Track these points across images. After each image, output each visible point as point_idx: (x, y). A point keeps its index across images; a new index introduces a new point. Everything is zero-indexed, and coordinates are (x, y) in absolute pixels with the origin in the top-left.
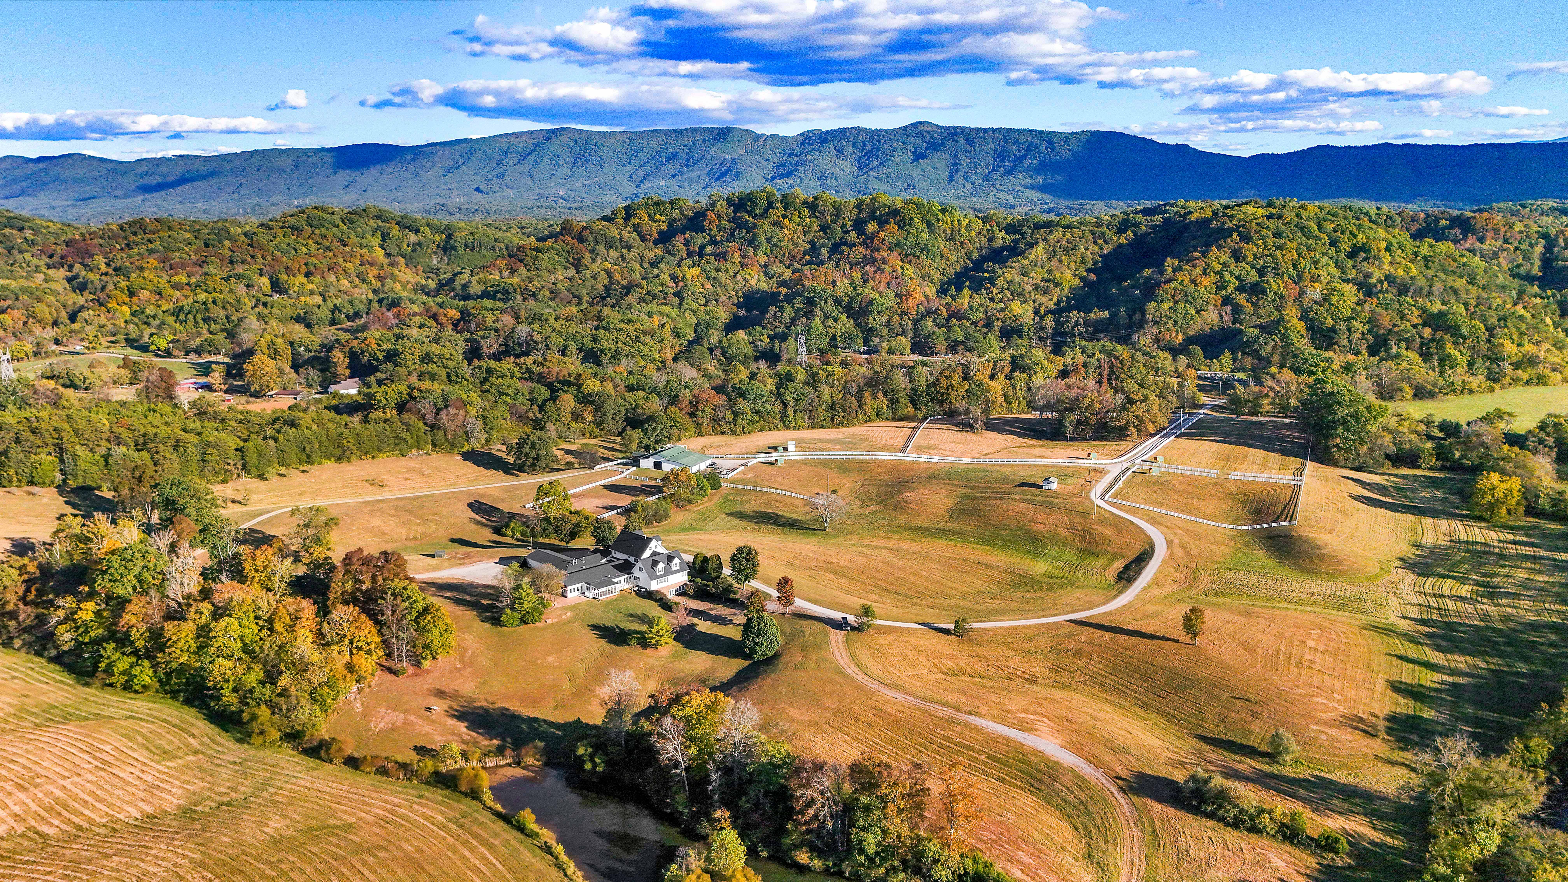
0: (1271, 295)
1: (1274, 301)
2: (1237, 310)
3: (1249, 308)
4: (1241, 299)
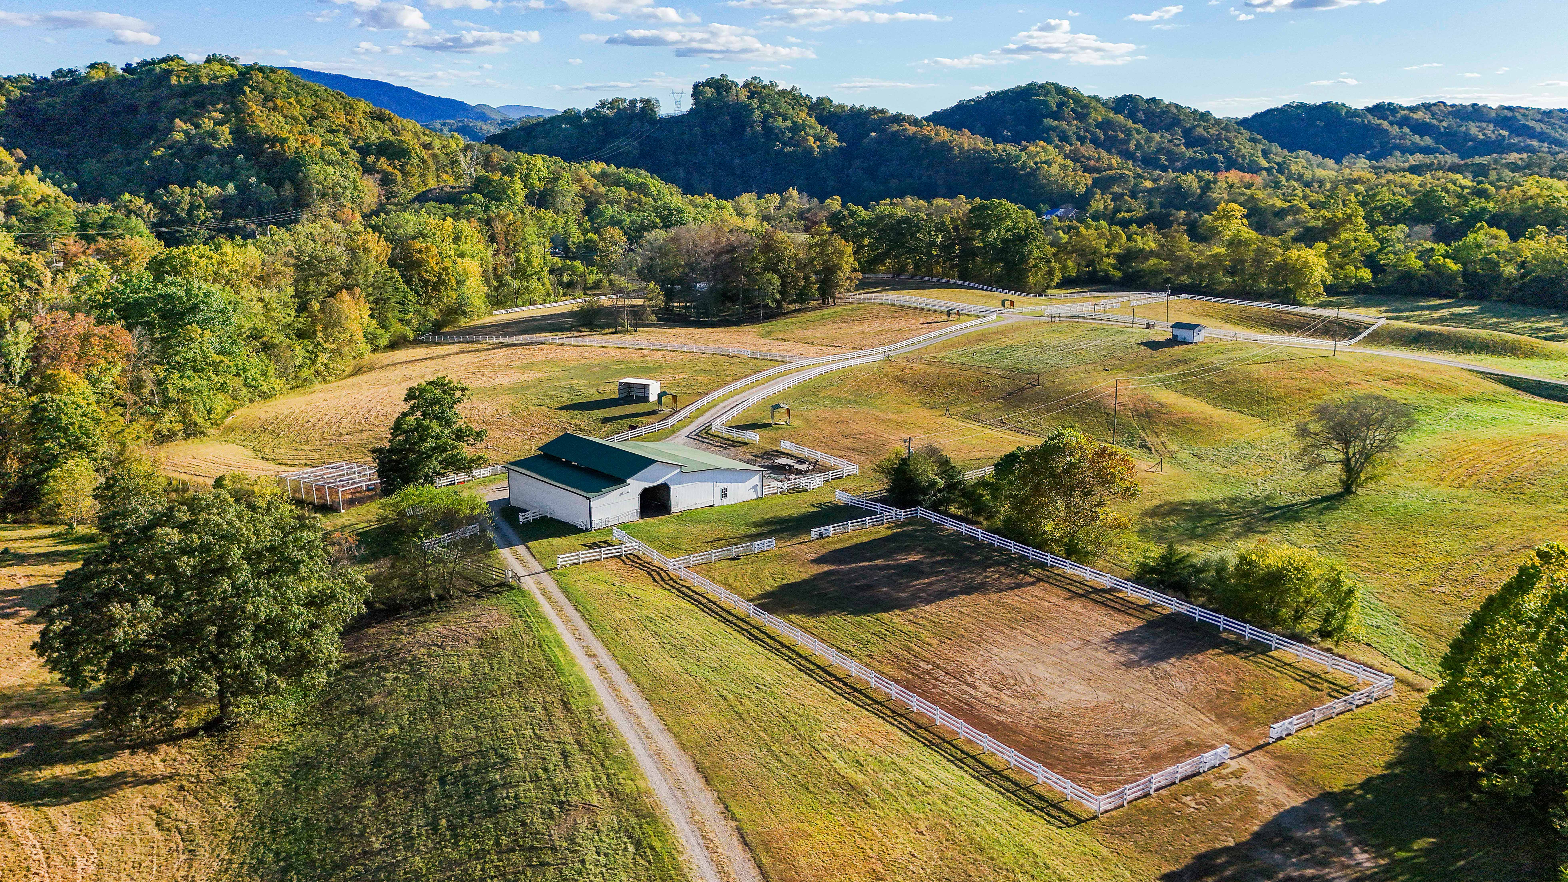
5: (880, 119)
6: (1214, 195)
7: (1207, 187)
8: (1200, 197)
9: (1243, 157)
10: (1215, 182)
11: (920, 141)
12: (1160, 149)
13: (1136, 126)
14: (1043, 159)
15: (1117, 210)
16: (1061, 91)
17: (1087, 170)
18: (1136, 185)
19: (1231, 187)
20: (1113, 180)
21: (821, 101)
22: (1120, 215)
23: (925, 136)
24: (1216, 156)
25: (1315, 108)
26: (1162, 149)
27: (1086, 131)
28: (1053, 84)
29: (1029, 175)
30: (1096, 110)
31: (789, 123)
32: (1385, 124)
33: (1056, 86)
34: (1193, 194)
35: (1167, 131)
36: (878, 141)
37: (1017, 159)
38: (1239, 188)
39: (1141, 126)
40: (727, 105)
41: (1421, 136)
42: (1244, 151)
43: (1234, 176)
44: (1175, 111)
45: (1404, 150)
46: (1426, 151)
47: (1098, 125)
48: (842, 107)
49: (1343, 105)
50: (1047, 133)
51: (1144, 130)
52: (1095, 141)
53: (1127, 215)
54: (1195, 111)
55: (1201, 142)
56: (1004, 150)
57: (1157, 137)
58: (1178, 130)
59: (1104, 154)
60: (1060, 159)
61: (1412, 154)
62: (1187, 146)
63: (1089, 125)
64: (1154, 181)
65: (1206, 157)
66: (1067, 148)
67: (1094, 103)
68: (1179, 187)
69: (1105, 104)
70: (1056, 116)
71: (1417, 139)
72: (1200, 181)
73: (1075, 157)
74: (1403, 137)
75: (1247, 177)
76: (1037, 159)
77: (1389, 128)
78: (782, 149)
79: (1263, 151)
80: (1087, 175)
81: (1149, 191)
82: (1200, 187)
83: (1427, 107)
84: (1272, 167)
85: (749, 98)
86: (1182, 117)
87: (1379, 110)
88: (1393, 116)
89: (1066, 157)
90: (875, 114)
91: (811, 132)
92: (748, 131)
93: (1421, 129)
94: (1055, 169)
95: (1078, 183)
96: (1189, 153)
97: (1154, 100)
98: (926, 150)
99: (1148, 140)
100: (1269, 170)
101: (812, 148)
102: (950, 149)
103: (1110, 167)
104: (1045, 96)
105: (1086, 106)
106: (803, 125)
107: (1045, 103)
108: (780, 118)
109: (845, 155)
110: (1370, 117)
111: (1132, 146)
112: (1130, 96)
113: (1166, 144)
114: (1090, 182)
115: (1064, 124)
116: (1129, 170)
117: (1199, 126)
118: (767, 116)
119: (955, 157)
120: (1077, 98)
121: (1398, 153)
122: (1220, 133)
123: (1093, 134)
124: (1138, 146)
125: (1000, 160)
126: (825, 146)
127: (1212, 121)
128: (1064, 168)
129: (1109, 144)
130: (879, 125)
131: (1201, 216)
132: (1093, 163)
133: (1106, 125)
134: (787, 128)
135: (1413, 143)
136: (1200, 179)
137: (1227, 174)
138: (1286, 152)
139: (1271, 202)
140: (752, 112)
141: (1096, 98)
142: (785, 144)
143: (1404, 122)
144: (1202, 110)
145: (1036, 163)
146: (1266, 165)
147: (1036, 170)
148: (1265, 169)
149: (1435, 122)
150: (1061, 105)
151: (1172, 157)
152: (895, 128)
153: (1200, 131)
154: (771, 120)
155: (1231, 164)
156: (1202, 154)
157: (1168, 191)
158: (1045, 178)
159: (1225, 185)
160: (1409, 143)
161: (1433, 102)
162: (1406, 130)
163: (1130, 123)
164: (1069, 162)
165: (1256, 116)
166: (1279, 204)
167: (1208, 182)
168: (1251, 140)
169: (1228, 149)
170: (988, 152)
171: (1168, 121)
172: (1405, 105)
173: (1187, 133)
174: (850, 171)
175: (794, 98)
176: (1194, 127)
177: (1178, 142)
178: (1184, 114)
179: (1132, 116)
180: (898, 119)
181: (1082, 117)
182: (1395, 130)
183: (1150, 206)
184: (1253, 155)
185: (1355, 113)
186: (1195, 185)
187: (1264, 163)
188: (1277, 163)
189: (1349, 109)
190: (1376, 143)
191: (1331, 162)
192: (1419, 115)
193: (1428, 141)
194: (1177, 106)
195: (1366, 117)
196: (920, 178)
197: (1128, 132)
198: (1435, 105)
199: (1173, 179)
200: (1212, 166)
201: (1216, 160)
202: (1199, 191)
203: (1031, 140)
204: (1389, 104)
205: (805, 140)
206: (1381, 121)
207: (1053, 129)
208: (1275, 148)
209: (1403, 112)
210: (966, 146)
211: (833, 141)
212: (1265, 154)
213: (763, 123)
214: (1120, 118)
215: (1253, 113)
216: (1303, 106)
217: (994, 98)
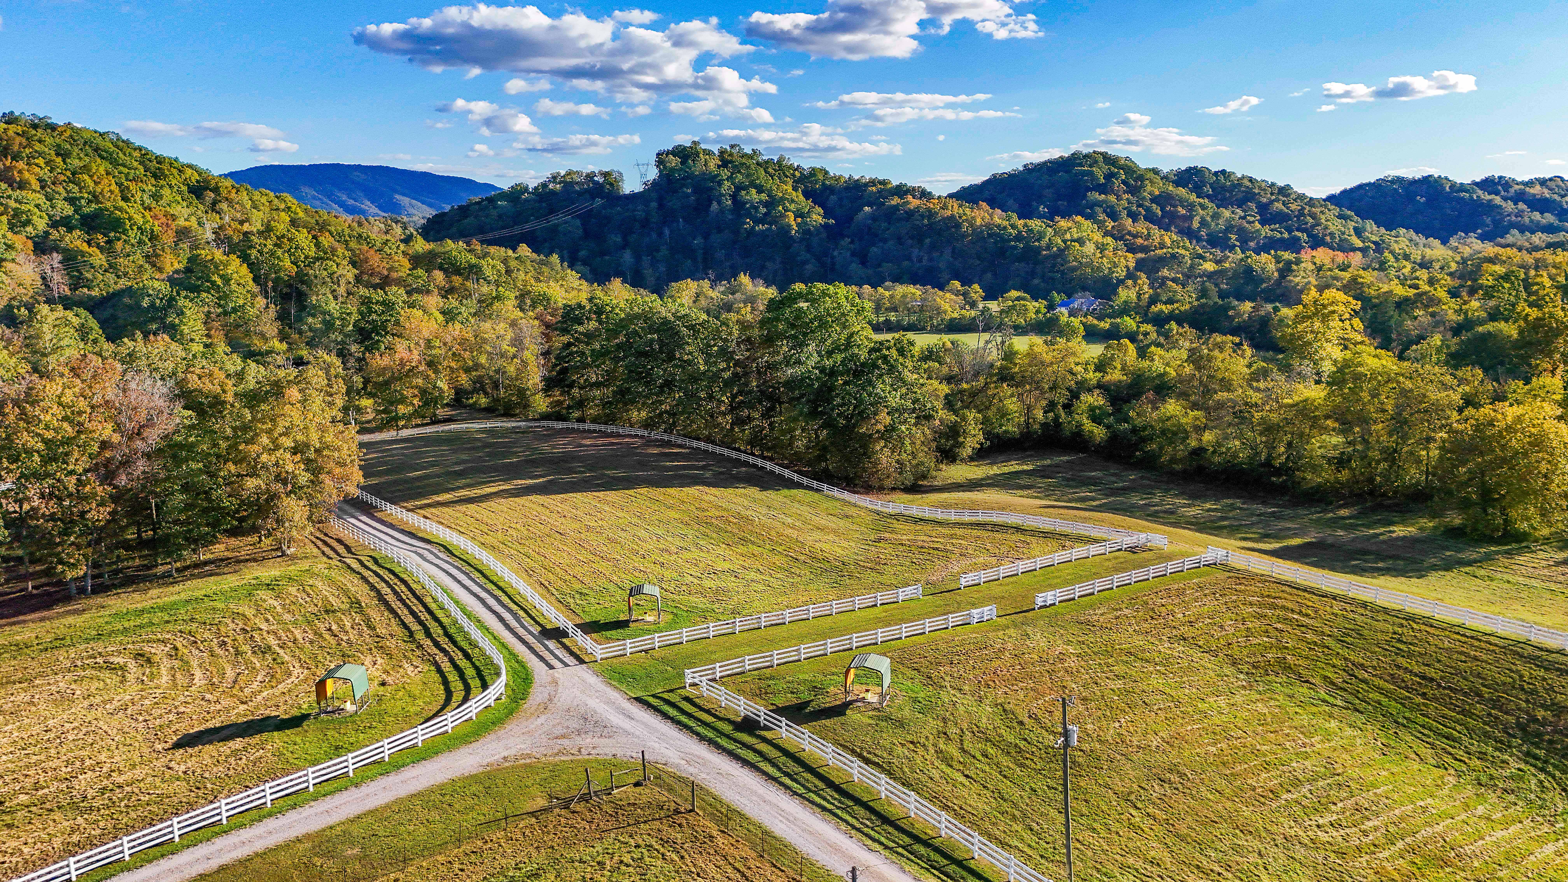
0: (133, 235)
1: (140, 243)
2: (71, 260)
3: (99, 258)
4: (75, 240)
5: (880, 192)
6: (1297, 280)
7: (1286, 270)
8: (1278, 283)
9: (1332, 235)
10: (1298, 262)
11: (923, 216)
12: (1229, 228)
13: (1201, 200)
14: (1076, 236)
15: (1153, 301)
16: (1108, 159)
17: (1131, 249)
18: (1192, 267)
19: (1319, 269)
20: (1162, 261)
21: (813, 172)
22: (1155, 309)
23: (929, 210)
24: (1299, 234)
25: (1414, 182)
26: (1232, 227)
27: (1139, 206)
28: (1102, 154)
29: (1055, 256)
30: (1151, 182)
31: (764, 197)
32: (1498, 200)
33: (1105, 155)
34: (1269, 279)
35: (1239, 207)
36: (874, 217)
37: (1041, 236)
38: (1330, 270)
39: (1206, 200)
40: (690, 176)
41: (1542, 213)
42: (1332, 228)
43: (1322, 255)
44: (1248, 184)
45: (1522, 229)
46: (1549, 229)
47: (1155, 199)
48: (837, 179)
49: (1446, 178)
50: (1091, 208)
51: (1210, 205)
52: (1150, 218)
53: (1166, 309)
54: (1273, 184)
55: (1280, 218)
56: (1025, 225)
57: (1226, 213)
58: (1252, 205)
59: (1156, 232)
60: (1098, 237)
61: (1533, 232)
62: (1263, 223)
63: (1144, 198)
64: (1217, 262)
65: (1286, 235)
66: (1110, 224)
67: (1151, 175)
68: (1249, 270)
69: (1165, 178)
70: (1103, 189)
71: (1537, 216)
72: (1278, 262)
73: (1118, 235)
74: (1519, 214)
75: (1340, 257)
76: (1068, 236)
77: (1503, 204)
78: (753, 227)
79: (1355, 229)
80: (1130, 255)
81: (1210, 275)
82: (1278, 270)
83: (1543, 182)
84: (1369, 247)
85: (719, 167)
86: (1256, 191)
87: (1489, 184)
88: (1506, 191)
89: (1106, 234)
90: (875, 185)
91: (792, 207)
92: (715, 206)
93: (1541, 205)
94: (1089, 248)
95: (1115, 265)
96: (1266, 231)
97: (1223, 172)
98: (930, 226)
99: (1216, 216)
100: (1364, 250)
101: (789, 226)
102: (958, 226)
103: (1162, 246)
104: (1090, 166)
105: (1141, 178)
106: (782, 199)
107: (1091, 173)
108: (754, 191)
109: (832, 233)
110: (1480, 192)
111: (1196, 224)
112: (1195, 168)
113: (1237, 221)
114: (1132, 265)
115: (1112, 198)
116: (1186, 249)
117: (1277, 200)
118: (739, 188)
119: (964, 235)
120: (1129, 169)
121: (1515, 232)
122: (1303, 209)
123: (1148, 210)
124: (1203, 223)
125: (1019, 238)
126: (806, 223)
127: (1293, 196)
128: (1101, 248)
129: (1166, 222)
130: (878, 198)
131: (1276, 309)
132: (1139, 241)
133: (1162, 199)
134: (761, 201)
135: (1532, 221)
136: (1278, 260)
137: (1314, 253)
138: (1383, 230)
139: (1385, 288)
140: (720, 183)
141: (1155, 171)
142: (757, 221)
143: (1519, 197)
144: (1281, 183)
145: (1065, 241)
146: (1361, 245)
147: (1063, 250)
148: (1359, 249)
149: (1556, 197)
150: (1109, 176)
151: (1245, 238)
152: (895, 201)
153: (1278, 206)
154: (743, 193)
155: (1316, 242)
156: (1281, 233)
157: (1236, 275)
158: (1076, 259)
159: (1311, 267)
160: (1527, 220)
161: (1548, 176)
162: (1522, 206)
163: (1193, 197)
164: (1109, 240)
165: (1344, 192)
166: (1400, 291)
167: (1289, 263)
168: (1340, 217)
169: (1313, 227)
170: (1005, 228)
171: (1241, 195)
172: (1519, 179)
173: (1263, 209)
174: (836, 253)
175: (780, 168)
176: (1272, 202)
177: (1252, 219)
178: (1260, 187)
179: (1198, 190)
180: (901, 191)
181: (1134, 190)
182: (1509, 206)
183: (1203, 293)
184: (1343, 233)
185: (1462, 188)
186: (1272, 267)
187: (1358, 243)
188: (1374, 243)
189: (1453, 185)
190: (1488, 220)
191: (1437, 243)
192: (1537, 190)
193: (1549, 218)
194: (1251, 180)
195: (1474, 192)
196: (920, 261)
197: (1191, 207)
198: (1551, 179)
199: (1242, 260)
200: (1294, 245)
201: (1299, 239)
202: (1276, 274)
203: (1066, 214)
204: (1500, 178)
205: (783, 216)
206: (1493, 196)
207: (1099, 204)
208: (1370, 225)
209: (1517, 187)
210: (979, 222)
211: (817, 217)
212: (1358, 232)
213: (734, 197)
214: (1182, 191)
215: (1342, 188)
216: (1399, 180)
217: (1033, 171)
